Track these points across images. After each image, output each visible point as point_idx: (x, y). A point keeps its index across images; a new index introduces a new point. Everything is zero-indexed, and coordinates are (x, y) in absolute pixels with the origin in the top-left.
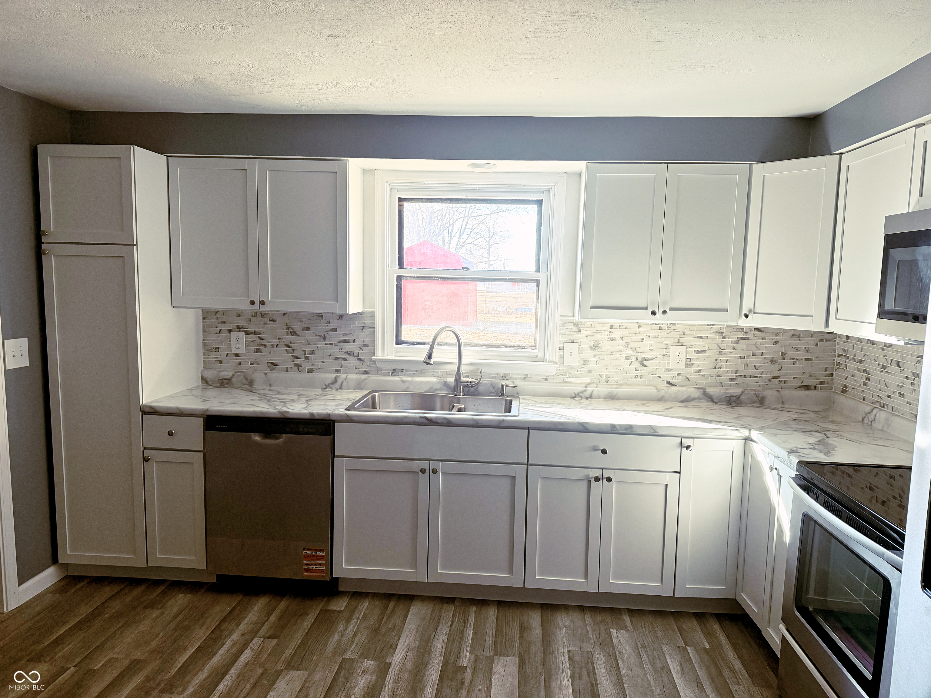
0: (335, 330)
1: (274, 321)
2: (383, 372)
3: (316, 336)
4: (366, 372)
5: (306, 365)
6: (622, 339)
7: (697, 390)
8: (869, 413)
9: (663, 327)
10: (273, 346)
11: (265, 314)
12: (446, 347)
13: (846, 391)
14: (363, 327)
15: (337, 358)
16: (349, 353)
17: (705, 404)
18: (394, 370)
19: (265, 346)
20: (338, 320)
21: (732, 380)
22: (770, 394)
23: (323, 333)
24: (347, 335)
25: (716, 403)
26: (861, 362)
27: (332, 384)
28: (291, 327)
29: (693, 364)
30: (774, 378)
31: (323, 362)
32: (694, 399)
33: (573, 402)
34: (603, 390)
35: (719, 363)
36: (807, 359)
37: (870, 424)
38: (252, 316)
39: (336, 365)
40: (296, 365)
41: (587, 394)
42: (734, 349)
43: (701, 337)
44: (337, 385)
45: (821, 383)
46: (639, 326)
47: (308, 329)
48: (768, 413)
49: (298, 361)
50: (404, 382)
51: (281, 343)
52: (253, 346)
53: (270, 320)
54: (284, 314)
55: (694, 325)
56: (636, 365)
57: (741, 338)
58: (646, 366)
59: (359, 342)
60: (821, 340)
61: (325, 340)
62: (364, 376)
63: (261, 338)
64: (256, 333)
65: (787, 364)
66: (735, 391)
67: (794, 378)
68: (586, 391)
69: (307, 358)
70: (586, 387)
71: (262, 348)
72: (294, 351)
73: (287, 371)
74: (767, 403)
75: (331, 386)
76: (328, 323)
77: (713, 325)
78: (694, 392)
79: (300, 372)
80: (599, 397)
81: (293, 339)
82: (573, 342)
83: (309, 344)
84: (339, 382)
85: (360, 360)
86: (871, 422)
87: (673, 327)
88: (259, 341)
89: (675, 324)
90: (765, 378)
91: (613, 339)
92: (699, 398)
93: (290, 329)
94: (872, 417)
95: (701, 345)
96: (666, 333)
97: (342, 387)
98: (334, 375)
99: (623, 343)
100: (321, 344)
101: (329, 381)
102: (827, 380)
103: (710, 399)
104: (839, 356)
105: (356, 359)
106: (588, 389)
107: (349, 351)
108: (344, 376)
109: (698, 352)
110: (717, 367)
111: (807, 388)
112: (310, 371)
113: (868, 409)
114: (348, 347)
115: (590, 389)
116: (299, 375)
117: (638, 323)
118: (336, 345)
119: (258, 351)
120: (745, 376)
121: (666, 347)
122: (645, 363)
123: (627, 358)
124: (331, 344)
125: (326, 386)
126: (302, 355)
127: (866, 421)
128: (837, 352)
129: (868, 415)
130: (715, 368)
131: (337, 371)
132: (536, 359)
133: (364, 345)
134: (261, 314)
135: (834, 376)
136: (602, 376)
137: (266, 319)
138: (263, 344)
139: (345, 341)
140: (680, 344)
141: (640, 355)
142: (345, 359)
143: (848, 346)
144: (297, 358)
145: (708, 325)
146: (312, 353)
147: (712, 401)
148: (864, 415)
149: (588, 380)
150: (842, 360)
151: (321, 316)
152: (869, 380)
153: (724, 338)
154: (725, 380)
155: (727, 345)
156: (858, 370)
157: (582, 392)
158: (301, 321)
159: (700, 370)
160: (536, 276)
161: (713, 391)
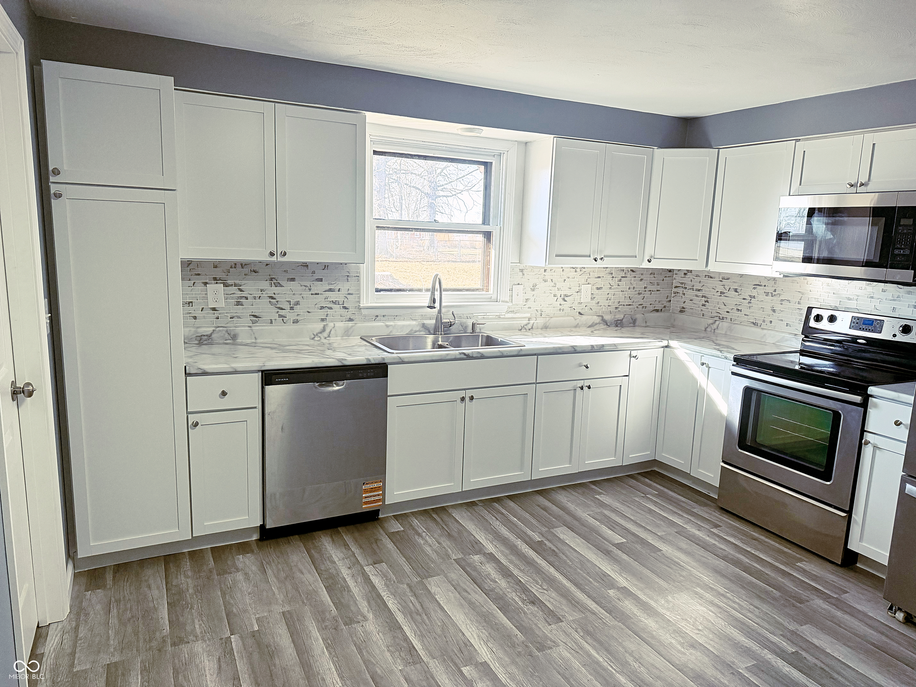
0: (321, 280)
1: (255, 272)
2: (366, 319)
3: (301, 286)
4: (351, 320)
5: (291, 316)
6: (552, 280)
7: (598, 317)
8: (712, 324)
9: (578, 270)
10: (255, 298)
11: (246, 265)
12: (410, 293)
13: (685, 311)
14: (348, 276)
15: (322, 308)
16: (334, 301)
17: (603, 326)
18: (377, 316)
19: (247, 299)
20: (324, 269)
21: (616, 308)
22: (639, 316)
23: (308, 284)
24: (332, 284)
25: (609, 326)
26: (699, 290)
27: (321, 333)
28: (274, 278)
29: (594, 298)
30: (640, 305)
31: (309, 312)
32: (596, 324)
33: (520, 333)
34: (540, 321)
35: (610, 296)
36: (658, 291)
37: (713, 331)
38: (232, 267)
39: (322, 314)
40: (280, 316)
41: (530, 326)
42: (619, 285)
43: (599, 277)
44: (325, 334)
45: (665, 307)
46: (563, 270)
47: (293, 280)
48: (638, 329)
49: (282, 312)
50: (387, 326)
51: (265, 295)
52: (233, 298)
53: (251, 271)
54: (267, 265)
55: (596, 268)
56: (560, 301)
57: (622, 277)
58: (566, 301)
59: (344, 292)
60: (666, 277)
61: (310, 289)
62: (350, 324)
63: (241, 291)
64: (235, 285)
65: (647, 294)
66: (620, 316)
67: (650, 304)
69: (292, 308)
70: (529, 320)
71: (243, 301)
72: (279, 302)
73: (271, 323)
74: (637, 324)
75: (320, 335)
76: (314, 272)
77: (607, 268)
78: (597, 320)
79: (285, 323)
80: (538, 328)
81: (277, 290)
82: (519, 284)
83: (294, 294)
84: (328, 331)
85: (345, 308)
86: (714, 330)
87: (584, 270)
88: (239, 294)
89: (584, 268)
90: (635, 305)
91: (545, 281)
92: (599, 323)
93: (273, 280)
94: (715, 326)
95: (600, 283)
96: (579, 275)
97: (330, 335)
98: (321, 325)
99: (553, 284)
100: (307, 294)
101: (318, 330)
102: (667, 304)
103: (605, 323)
104: (676, 287)
105: (341, 308)
106: (530, 322)
107: (334, 300)
108: (331, 325)
109: (598, 289)
110: (608, 299)
111: (657, 311)
112: (296, 322)
113: (711, 321)
114: (333, 296)
115: (532, 322)
116: (285, 327)
117: (562, 268)
118: (321, 294)
119: (239, 304)
120: (624, 305)
121: (578, 286)
122: (566, 299)
123: (555, 296)
124: (316, 294)
125: (314, 335)
126: (286, 306)
127: (709, 329)
128: (674, 285)
129: (711, 325)
130: (607, 300)
131: (323, 320)
132: (490, 300)
133: (349, 294)
134: (242, 265)
135: (671, 301)
136: (538, 311)
137: (246, 270)
138: (244, 297)
139: (330, 290)
140: (587, 283)
141: (563, 293)
142: (331, 308)
143: (686, 280)
144: (282, 309)
145: (604, 268)
146: (297, 303)
147: (607, 325)
148: (707, 326)
149: (528, 315)
150: (680, 290)
151: (305, 265)
152: (708, 302)
153: (613, 277)
154: (612, 309)
155: (614, 282)
156: (697, 296)
157: (526, 325)
158: (286, 271)
159: (599, 302)
160: (486, 228)
161: (607, 317)
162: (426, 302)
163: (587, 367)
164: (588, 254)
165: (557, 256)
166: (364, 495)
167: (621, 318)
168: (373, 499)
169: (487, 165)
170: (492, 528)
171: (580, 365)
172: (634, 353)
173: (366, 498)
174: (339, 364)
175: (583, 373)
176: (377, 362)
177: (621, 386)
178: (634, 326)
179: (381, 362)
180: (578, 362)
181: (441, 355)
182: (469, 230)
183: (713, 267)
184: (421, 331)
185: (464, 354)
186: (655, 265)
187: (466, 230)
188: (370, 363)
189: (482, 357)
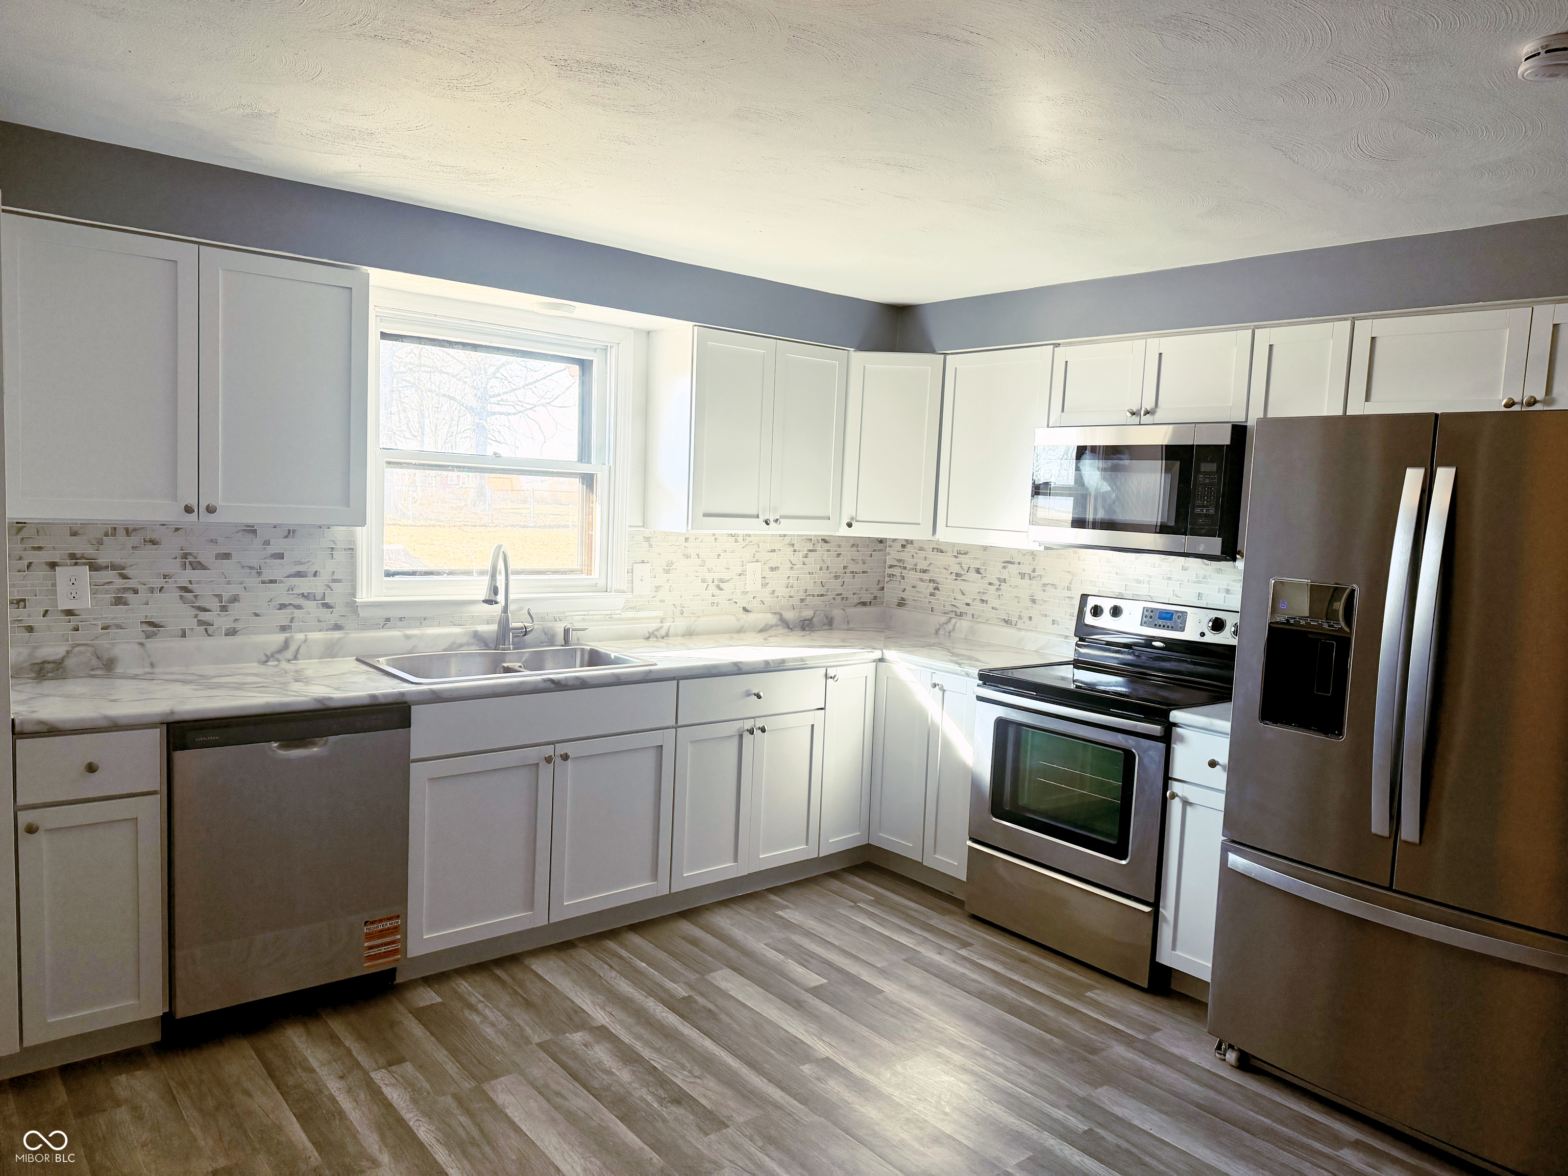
0: (281, 556)
1: (153, 542)
2: (367, 625)
3: (243, 567)
4: (337, 627)
5: (222, 622)
6: (698, 555)
7: (773, 615)
8: (946, 623)
9: (740, 539)
10: (152, 590)
11: (135, 530)
12: (451, 578)
13: (905, 604)
14: (332, 549)
15: (282, 606)
16: (306, 595)
17: (781, 630)
18: (388, 620)
19: (136, 592)
20: (286, 537)
21: (802, 600)
22: (837, 613)
23: (254, 563)
24: (301, 564)
25: (791, 629)
26: (925, 571)
27: (280, 651)
28: (190, 554)
29: (767, 584)
30: (838, 595)
31: (256, 615)
32: (772, 627)
33: (646, 643)
34: (681, 624)
35: (791, 581)
36: (864, 572)
37: (948, 634)
38: (106, 535)
39: (282, 617)
40: (201, 623)
41: (663, 632)
42: (804, 564)
43: (773, 551)
44: (289, 654)
45: (875, 598)
46: (716, 539)
47: (227, 556)
48: (836, 634)
49: (204, 616)
50: (408, 637)
51: (171, 584)
52: (107, 592)
53: (145, 541)
54: (177, 529)
55: (768, 535)
56: (713, 589)
57: (810, 551)
58: (721, 589)
59: (325, 577)
60: (875, 550)
61: (259, 574)
62: (337, 635)
63: (125, 577)
64: (114, 567)
65: (848, 578)
66: (808, 613)
67: (854, 594)
68: (661, 628)
69: (224, 609)
70: (662, 622)
71: (129, 596)
72: (199, 597)
73: (184, 635)
74: (835, 625)
75: (277, 656)
76: (267, 543)
77: (785, 536)
78: (772, 619)
79: (209, 635)
80: (677, 635)
81: (195, 575)
82: (643, 562)
83: (229, 583)
84: (293, 648)
85: (327, 606)
86: (949, 632)
87: (749, 539)
88: (119, 583)
89: (750, 536)
90: (831, 595)
91: (687, 557)
92: (776, 625)
93: (188, 557)
94: (950, 627)
95: (775, 560)
96: (742, 546)
97: (299, 656)
98: (281, 637)
99: (699, 561)
100: (252, 581)
101: (275, 647)
102: (879, 594)
103: (785, 626)
104: (891, 567)
105: (321, 606)
106: (664, 624)
107: (305, 592)
108: (300, 636)
109: (772, 569)
110: (789, 586)
111: (864, 604)
112: (231, 632)
113: (944, 619)
114: (304, 586)
115: (666, 625)
116: (208, 642)
117: (714, 535)
118: (281, 582)
119: (119, 601)
120: (813, 596)
121: (741, 565)
122: (722, 585)
123: (703, 581)
124: (272, 582)
125: (267, 656)
126: (214, 604)
127: (941, 632)
128: (888, 563)
129: (945, 626)
130: (787, 587)
131: (283, 629)
132: (595, 588)
133: (334, 581)
134: (127, 530)
135: (885, 589)
136: (677, 606)
137: (134, 540)
138: (129, 588)
139: (299, 574)
140: (755, 560)
141: (717, 576)
142: (299, 607)
143: (905, 555)
144: (205, 610)
145: (780, 536)
146: (235, 599)
147: (788, 627)
148: (938, 627)
149: (660, 614)
150: (896, 571)
151: (251, 530)
152: (938, 589)
153: (795, 551)
154: (796, 601)
155: (798, 558)
156: (922, 580)
157: (657, 630)
158: (214, 541)
159: (774, 591)
160: (585, 468)
161: (789, 615)
162: (482, 592)
163: (759, 697)
164: (755, 513)
165: (705, 515)
166: (366, 944)
167: (810, 617)
168: (383, 949)
169: (584, 365)
170: (602, 984)
171: (748, 694)
172: (831, 672)
173: (371, 948)
174: (319, 706)
175: (753, 707)
176: (390, 700)
177: (813, 726)
178: (831, 629)
179: (399, 701)
180: (745, 689)
181: (510, 685)
182: (555, 470)
183: (944, 535)
184: (471, 644)
185: (552, 681)
186: (858, 531)
187: (551, 470)
188: (377, 702)
189: (582, 684)
